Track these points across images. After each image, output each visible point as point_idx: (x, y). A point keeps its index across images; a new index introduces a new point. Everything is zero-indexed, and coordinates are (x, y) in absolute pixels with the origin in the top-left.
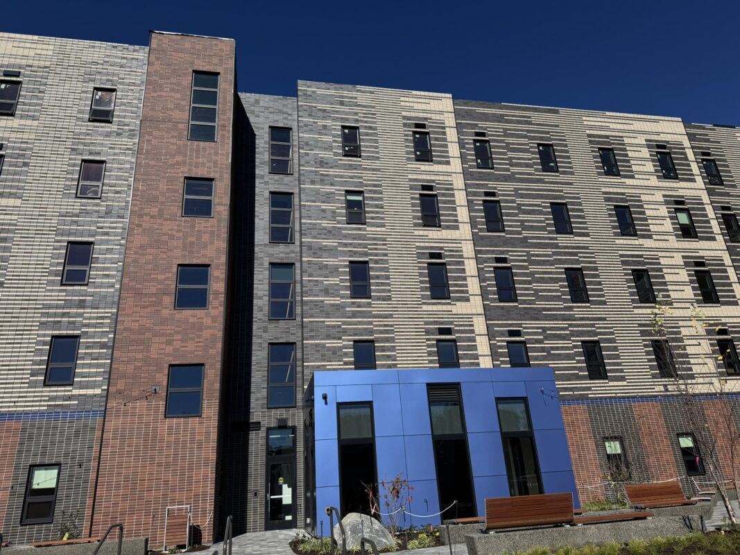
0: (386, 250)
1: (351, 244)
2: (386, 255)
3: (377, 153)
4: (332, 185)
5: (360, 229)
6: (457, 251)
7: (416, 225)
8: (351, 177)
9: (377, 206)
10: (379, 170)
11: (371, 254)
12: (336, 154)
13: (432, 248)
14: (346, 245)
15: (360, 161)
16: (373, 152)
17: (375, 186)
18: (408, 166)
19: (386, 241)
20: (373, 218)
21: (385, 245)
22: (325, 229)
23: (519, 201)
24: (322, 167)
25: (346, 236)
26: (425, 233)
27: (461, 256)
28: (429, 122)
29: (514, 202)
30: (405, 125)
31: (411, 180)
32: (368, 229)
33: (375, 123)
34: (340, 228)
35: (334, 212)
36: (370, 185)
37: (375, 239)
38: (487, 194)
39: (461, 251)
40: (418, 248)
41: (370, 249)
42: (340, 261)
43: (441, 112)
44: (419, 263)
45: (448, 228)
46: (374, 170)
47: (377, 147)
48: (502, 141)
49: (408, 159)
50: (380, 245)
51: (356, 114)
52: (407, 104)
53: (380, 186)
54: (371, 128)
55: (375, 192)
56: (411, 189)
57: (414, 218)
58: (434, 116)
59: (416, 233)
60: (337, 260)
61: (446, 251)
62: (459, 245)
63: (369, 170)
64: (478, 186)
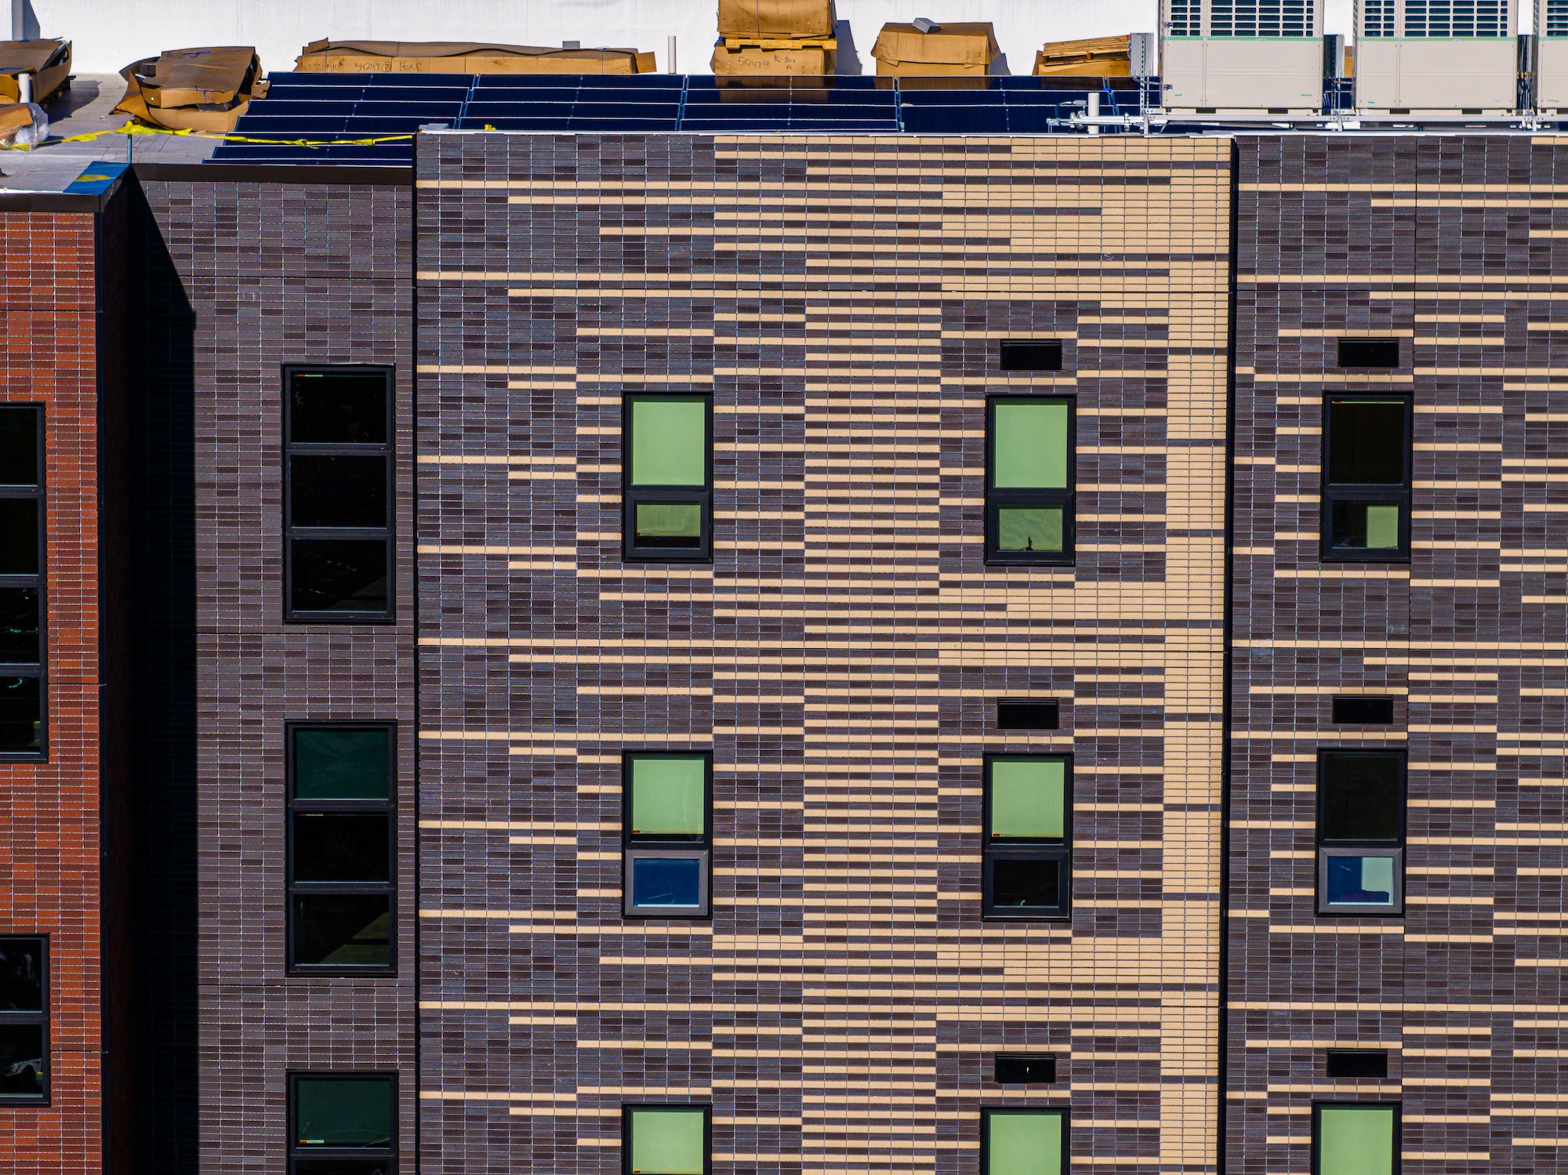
0: (793, 1043)
1: (635, 1019)
2: (792, 1069)
3: (795, 531)
4: (565, 721)
5: (679, 945)
6: (1130, 1045)
7: (948, 915)
8: (657, 676)
9: (770, 824)
10: (794, 629)
11: (725, 1068)
12: (589, 556)
13: (1014, 1030)
14: (612, 1025)
15: (704, 586)
16: (770, 530)
17: (771, 715)
18: (947, 596)
19: (797, 1000)
20: (746, 887)
21: (793, 1019)
22: (521, 946)
23: (1513, 742)
24: (521, 627)
25: (614, 984)
26: (991, 955)
27: (1150, 1072)
28: (1087, 331)
29: (1484, 748)
30: (953, 357)
31: (950, 676)
32: (721, 942)
33: (795, 356)
34: (590, 942)
35: (565, 862)
36: (747, 714)
37: (747, 992)
38: (1347, 711)
39: (1154, 1044)
40: (946, 1032)
41: (723, 1043)
42: (585, 1101)
43: (1156, 262)
44: (945, 1104)
45: (1107, 924)
46: (771, 629)
47: (794, 501)
48: (1490, 389)
49: (950, 557)
50: (769, 1020)
51: (702, 311)
52: (977, 226)
53: (794, 715)
54: (771, 390)
55: (769, 749)
56: (948, 724)
57: (948, 877)
58: (1112, 292)
59: (948, 955)
60: (572, 1097)
61: (1081, 1044)
62: (1148, 1014)
63: (747, 629)
64: (1307, 665)
